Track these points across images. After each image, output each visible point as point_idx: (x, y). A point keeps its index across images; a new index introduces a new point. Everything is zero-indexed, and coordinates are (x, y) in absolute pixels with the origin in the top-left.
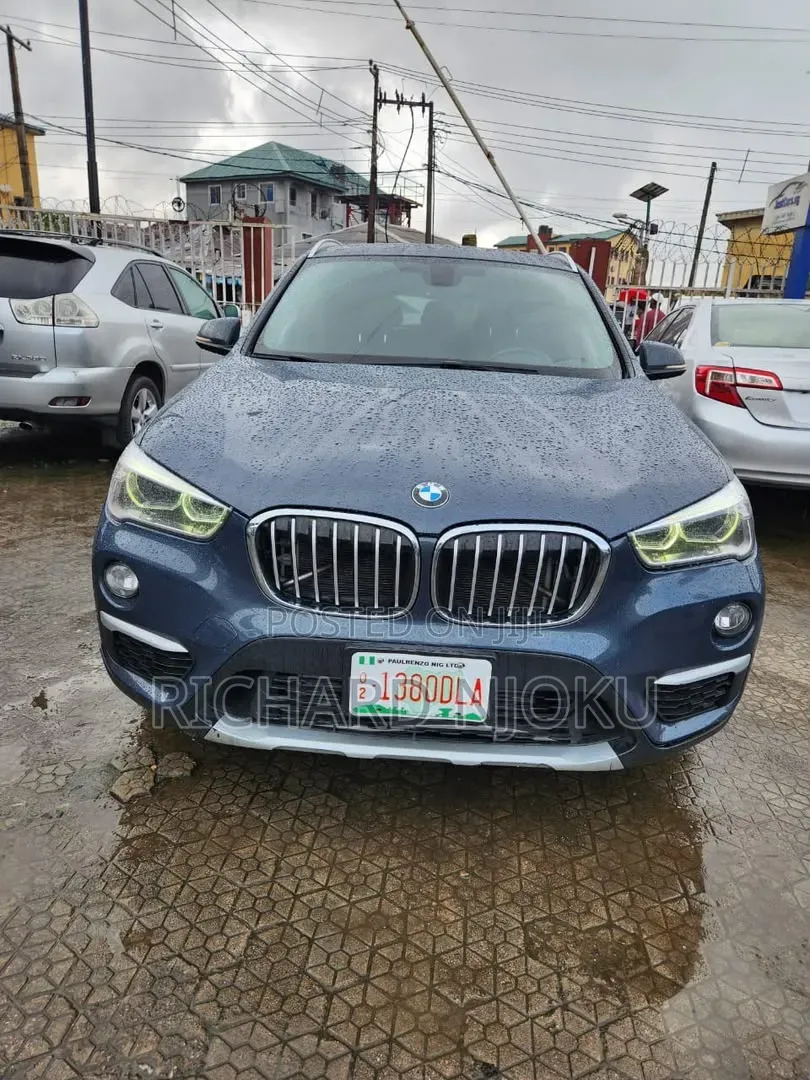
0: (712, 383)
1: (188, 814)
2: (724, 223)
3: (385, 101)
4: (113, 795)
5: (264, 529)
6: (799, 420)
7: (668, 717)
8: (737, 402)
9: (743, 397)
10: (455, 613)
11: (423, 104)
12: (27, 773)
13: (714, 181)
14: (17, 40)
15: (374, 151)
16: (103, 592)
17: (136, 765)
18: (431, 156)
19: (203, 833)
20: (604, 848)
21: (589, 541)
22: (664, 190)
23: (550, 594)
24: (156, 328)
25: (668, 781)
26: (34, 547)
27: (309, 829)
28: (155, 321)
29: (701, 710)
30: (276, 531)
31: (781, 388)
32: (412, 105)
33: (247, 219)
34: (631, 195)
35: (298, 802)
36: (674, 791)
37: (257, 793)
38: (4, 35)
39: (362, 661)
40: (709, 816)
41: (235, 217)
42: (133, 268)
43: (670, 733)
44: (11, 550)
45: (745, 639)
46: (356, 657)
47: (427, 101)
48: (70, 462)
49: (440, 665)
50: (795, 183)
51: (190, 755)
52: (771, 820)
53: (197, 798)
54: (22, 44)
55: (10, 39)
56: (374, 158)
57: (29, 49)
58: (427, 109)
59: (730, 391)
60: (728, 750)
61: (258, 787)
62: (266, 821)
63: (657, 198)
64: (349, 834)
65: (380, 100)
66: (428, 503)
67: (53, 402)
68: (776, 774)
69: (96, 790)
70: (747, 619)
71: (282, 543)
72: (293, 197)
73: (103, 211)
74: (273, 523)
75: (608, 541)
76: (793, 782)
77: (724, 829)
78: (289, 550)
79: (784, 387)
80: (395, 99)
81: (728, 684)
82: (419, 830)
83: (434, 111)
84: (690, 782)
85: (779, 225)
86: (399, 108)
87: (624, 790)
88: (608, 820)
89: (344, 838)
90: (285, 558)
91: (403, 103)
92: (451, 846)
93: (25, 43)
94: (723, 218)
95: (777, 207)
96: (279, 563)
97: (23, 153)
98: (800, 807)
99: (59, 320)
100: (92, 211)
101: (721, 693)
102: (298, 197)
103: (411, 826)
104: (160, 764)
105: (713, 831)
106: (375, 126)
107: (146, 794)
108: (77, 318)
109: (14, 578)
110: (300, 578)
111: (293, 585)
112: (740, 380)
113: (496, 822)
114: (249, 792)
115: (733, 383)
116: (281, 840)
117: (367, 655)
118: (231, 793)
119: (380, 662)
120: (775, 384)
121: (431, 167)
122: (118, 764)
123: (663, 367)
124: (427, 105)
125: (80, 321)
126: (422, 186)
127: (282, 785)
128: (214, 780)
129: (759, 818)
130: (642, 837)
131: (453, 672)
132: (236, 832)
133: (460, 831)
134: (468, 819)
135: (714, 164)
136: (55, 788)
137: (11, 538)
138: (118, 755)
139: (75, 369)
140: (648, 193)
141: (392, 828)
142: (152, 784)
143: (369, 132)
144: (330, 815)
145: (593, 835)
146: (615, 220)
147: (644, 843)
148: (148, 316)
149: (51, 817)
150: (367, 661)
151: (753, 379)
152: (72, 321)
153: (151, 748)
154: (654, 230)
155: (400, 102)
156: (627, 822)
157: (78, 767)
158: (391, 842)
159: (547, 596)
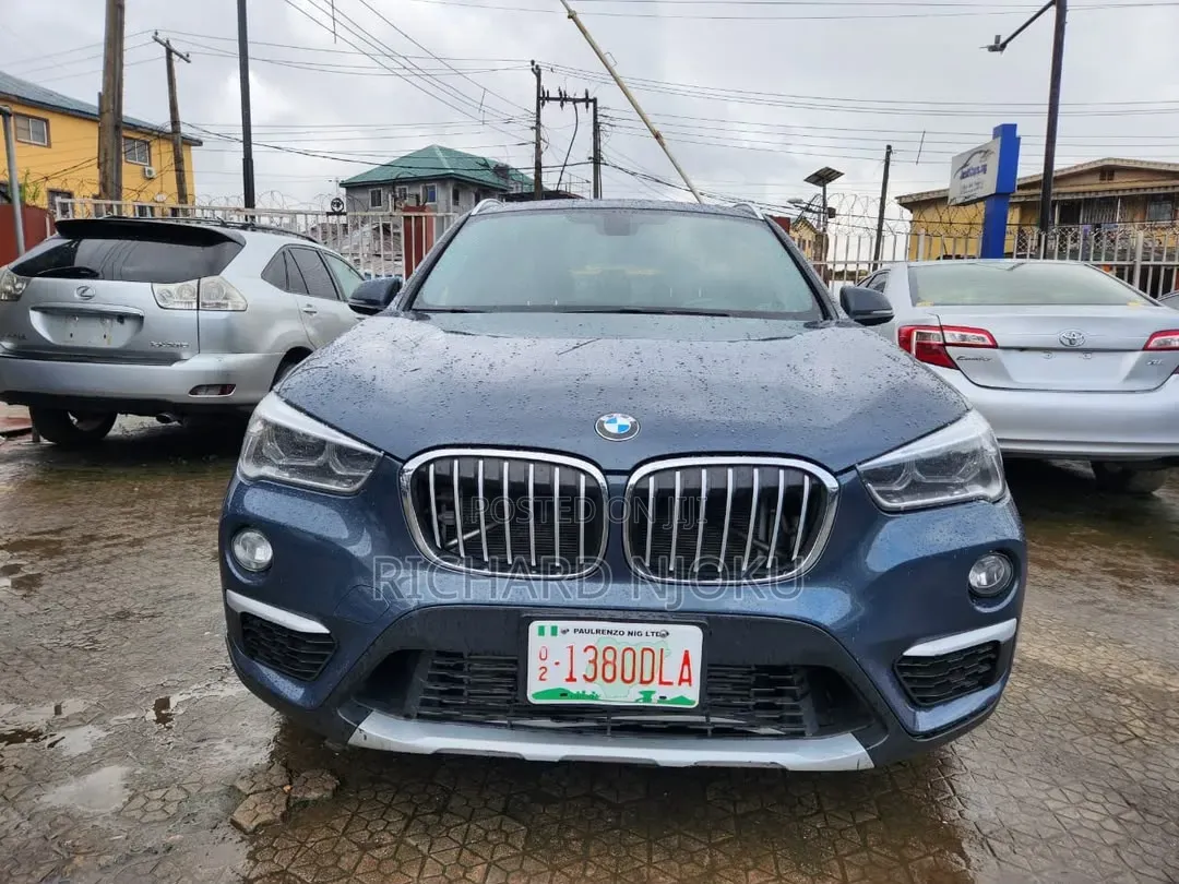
0: (918, 344)
1: (328, 847)
2: (904, 205)
3: (548, 99)
4: (236, 825)
5: (420, 476)
6: (1021, 380)
7: (923, 699)
8: (949, 363)
9: (955, 359)
10: (654, 569)
11: (586, 100)
12: (131, 799)
13: (891, 163)
14: (177, 54)
15: (538, 146)
16: (230, 565)
17: (265, 787)
18: (597, 150)
19: (346, 868)
20: (857, 877)
21: (811, 475)
22: (839, 174)
23: (767, 548)
24: (311, 313)
25: (926, 790)
26: (163, 545)
27: (480, 860)
28: (309, 306)
29: (963, 691)
30: (436, 475)
31: (995, 346)
32: (575, 101)
33: (407, 209)
34: (806, 180)
35: (465, 826)
36: (935, 802)
37: (414, 817)
38: (164, 49)
39: (541, 631)
40: (985, 831)
41: (395, 208)
42: (285, 253)
43: (927, 720)
44: (137, 549)
45: (1009, 599)
46: (534, 626)
47: (591, 97)
48: (211, 458)
49: (639, 634)
50: (981, 152)
51: (333, 772)
52: (1063, 835)
53: (340, 824)
54: (181, 57)
55: (170, 52)
56: (539, 153)
57: (189, 62)
58: (591, 104)
59: (939, 353)
60: (995, 751)
61: (416, 810)
62: (425, 851)
63: (833, 182)
64: (530, 865)
65: (542, 98)
66: (615, 436)
67: (194, 391)
68: (1059, 779)
69: (214, 819)
70: (1009, 573)
71: (443, 497)
72: (456, 197)
73: (258, 205)
74: (432, 467)
75: (835, 475)
76: (1080, 788)
77: (1006, 848)
78: (451, 507)
79: (999, 345)
80: (558, 96)
81: (993, 656)
82: (618, 859)
83: (599, 105)
84: (954, 792)
85: (966, 195)
86: (562, 105)
87: (873, 803)
88: (857, 839)
89: (524, 871)
90: (447, 516)
91: (566, 99)
92: (661, 878)
93: (185, 55)
94: (903, 200)
95: (963, 177)
96: (440, 523)
97: (179, 160)
98: (1096, 817)
99: (204, 304)
100: (246, 207)
101: (985, 668)
102: (460, 196)
103: (608, 854)
104: (295, 783)
105: (992, 850)
106: (538, 123)
107: (275, 821)
108: (224, 302)
109: (138, 578)
110: (465, 537)
111: (457, 545)
112: (948, 340)
113: (717, 846)
114: (405, 815)
115: (941, 342)
116: (443, 875)
117: (548, 624)
118: (382, 818)
119: (564, 632)
120: (988, 342)
121: (597, 160)
122: (243, 786)
123: (868, 312)
124: (591, 101)
125: (227, 305)
126: (588, 182)
127: (445, 807)
128: (361, 802)
129: (1047, 833)
130: (904, 862)
131: (654, 643)
132: (389, 867)
133: (671, 858)
134: (680, 843)
135: (889, 147)
136: (164, 816)
137: (137, 536)
138: (243, 774)
139: (220, 355)
140: (823, 177)
141: (585, 859)
142: (284, 809)
143: (532, 128)
144: (506, 843)
145: (839, 858)
146: (791, 205)
147: (907, 870)
148: (300, 301)
149: (156, 853)
150: (548, 631)
151: (964, 338)
152: (218, 305)
153: (285, 765)
154: (832, 213)
155: (563, 99)
156: (882, 844)
157: (194, 791)
158: (584, 875)
159: (762, 549)
